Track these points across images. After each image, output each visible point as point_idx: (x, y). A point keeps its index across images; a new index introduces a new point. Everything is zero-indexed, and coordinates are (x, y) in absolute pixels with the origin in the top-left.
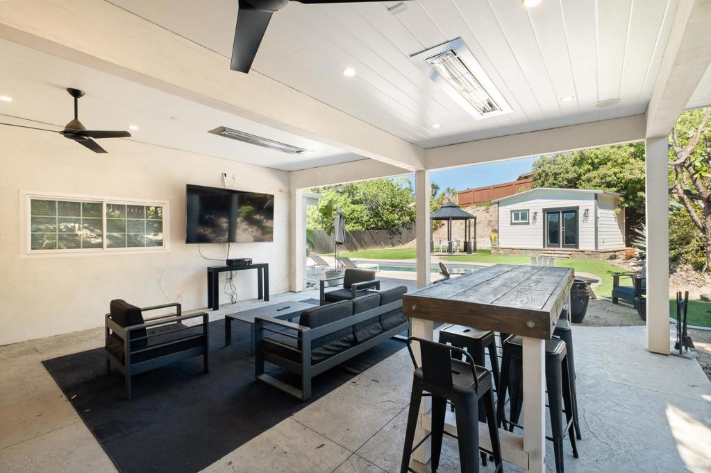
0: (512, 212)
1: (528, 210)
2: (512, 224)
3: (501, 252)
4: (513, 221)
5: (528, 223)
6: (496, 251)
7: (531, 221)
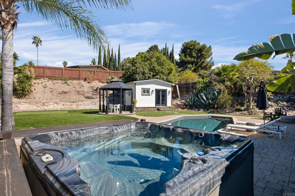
0: (142, 89)
1: (150, 89)
2: (142, 95)
3: (139, 110)
4: (143, 94)
5: (149, 95)
6: (136, 109)
7: (150, 94)
